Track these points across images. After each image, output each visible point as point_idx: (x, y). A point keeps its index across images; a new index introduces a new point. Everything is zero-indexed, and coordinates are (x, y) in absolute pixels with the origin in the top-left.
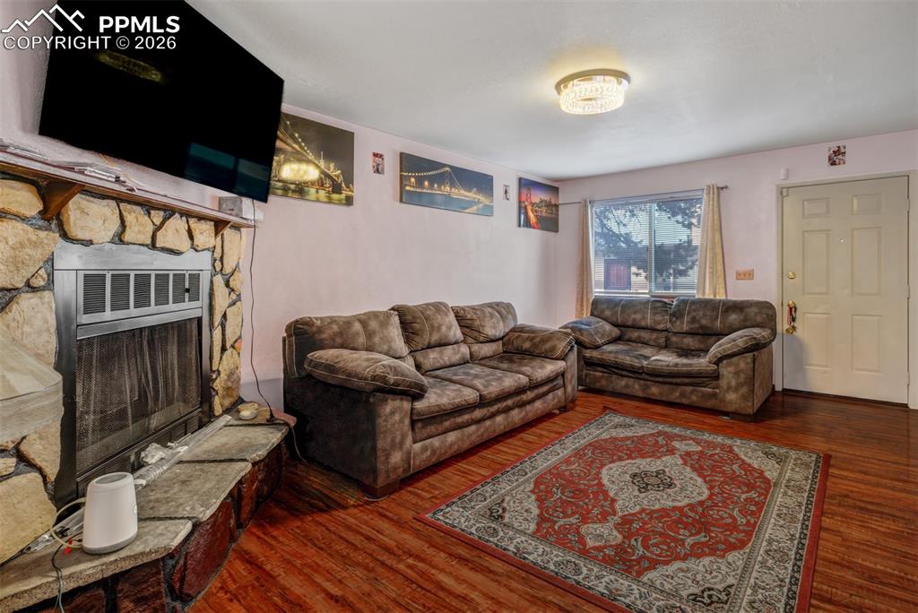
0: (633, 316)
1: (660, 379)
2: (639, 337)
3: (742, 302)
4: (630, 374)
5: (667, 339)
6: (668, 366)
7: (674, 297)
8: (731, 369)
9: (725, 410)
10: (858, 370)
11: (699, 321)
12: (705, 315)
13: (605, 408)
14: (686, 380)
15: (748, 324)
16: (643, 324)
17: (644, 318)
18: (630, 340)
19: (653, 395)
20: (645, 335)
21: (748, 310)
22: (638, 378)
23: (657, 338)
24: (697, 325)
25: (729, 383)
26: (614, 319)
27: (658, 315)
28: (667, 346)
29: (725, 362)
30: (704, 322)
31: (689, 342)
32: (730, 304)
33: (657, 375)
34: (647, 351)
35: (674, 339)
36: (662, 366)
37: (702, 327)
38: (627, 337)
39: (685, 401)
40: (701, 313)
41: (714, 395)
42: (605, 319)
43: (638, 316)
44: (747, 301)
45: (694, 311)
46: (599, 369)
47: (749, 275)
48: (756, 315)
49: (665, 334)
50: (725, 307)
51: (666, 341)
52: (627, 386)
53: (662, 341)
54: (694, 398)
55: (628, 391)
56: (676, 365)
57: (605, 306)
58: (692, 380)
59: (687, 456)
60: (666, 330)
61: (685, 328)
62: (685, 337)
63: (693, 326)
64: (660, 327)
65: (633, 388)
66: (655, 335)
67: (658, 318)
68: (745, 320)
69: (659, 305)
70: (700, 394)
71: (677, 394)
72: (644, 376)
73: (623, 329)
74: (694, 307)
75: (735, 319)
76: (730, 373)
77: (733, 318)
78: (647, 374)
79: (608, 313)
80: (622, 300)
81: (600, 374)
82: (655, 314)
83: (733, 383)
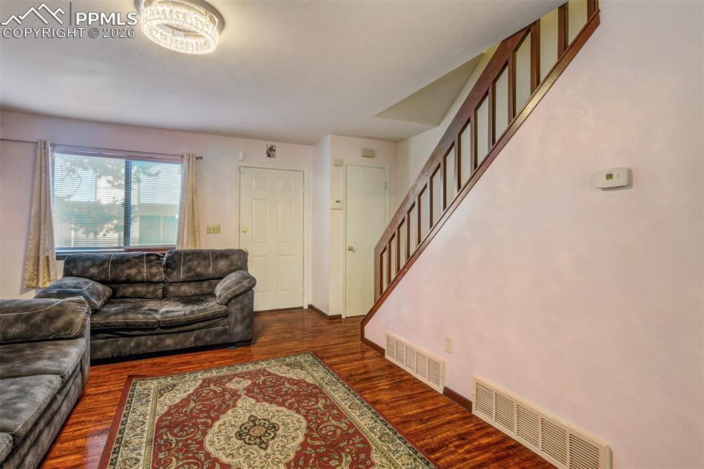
0: (127, 271)
1: (176, 330)
2: (134, 292)
3: (226, 251)
4: (142, 332)
5: (165, 290)
6: (185, 315)
7: (166, 250)
8: (238, 306)
9: (232, 341)
10: (281, 290)
11: (194, 270)
12: (199, 264)
13: (130, 377)
14: (201, 324)
15: (233, 268)
16: (139, 278)
17: (140, 272)
18: (123, 297)
19: (168, 346)
20: (141, 289)
21: (232, 257)
22: (151, 334)
23: (155, 291)
24: (192, 274)
25: (236, 318)
26: (103, 277)
27: (154, 268)
28: (165, 296)
29: (233, 301)
30: (199, 270)
31: (186, 289)
32: (217, 253)
33: (171, 326)
34: (151, 304)
35: (171, 289)
36: (179, 316)
37: (198, 275)
38: (120, 294)
39: (199, 344)
40: (196, 263)
41: (224, 332)
42: (92, 278)
43: (133, 271)
44: (229, 250)
45: (189, 261)
46: (100, 335)
47: (217, 230)
48: (237, 261)
49: (162, 285)
50: (214, 256)
51: (163, 291)
52: (138, 346)
53: (160, 292)
54: (208, 338)
55: (141, 350)
56: (192, 312)
57: (88, 263)
58: (207, 323)
59: (249, 391)
60: (163, 282)
61: (182, 276)
62: (181, 286)
63: (189, 275)
64: (157, 278)
65: (145, 344)
66: (151, 289)
67: (154, 270)
68: (231, 265)
69: (153, 258)
70: (213, 333)
71: (192, 339)
72: (159, 330)
73: (114, 286)
74: (188, 258)
75: (223, 265)
76: (236, 309)
77: (222, 264)
78: (161, 328)
79: (93, 271)
80: (110, 256)
81: (103, 341)
82: (151, 267)
83: (240, 317)
